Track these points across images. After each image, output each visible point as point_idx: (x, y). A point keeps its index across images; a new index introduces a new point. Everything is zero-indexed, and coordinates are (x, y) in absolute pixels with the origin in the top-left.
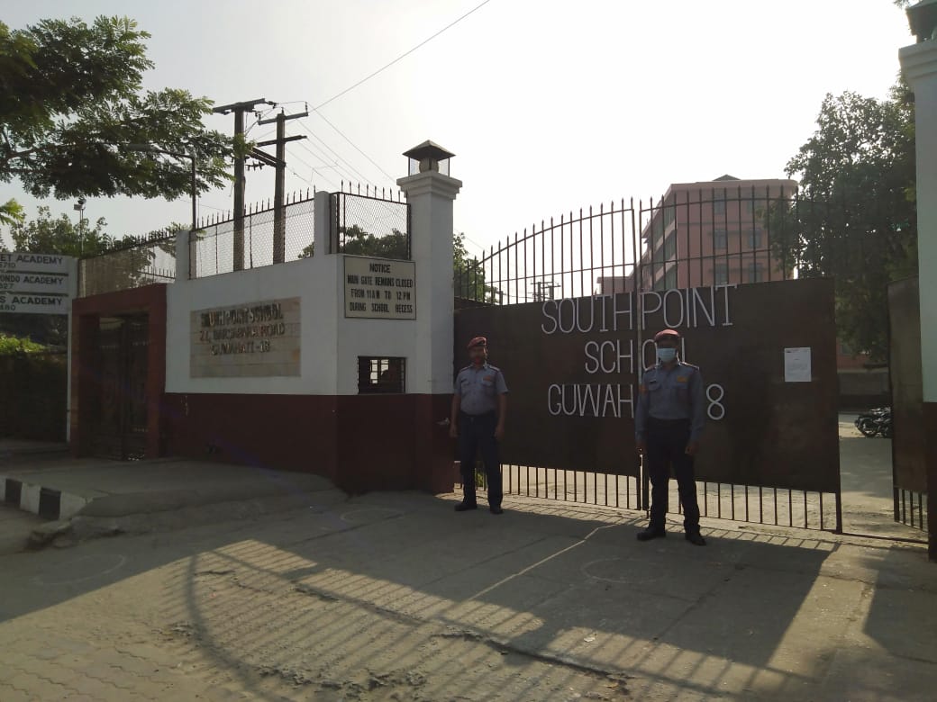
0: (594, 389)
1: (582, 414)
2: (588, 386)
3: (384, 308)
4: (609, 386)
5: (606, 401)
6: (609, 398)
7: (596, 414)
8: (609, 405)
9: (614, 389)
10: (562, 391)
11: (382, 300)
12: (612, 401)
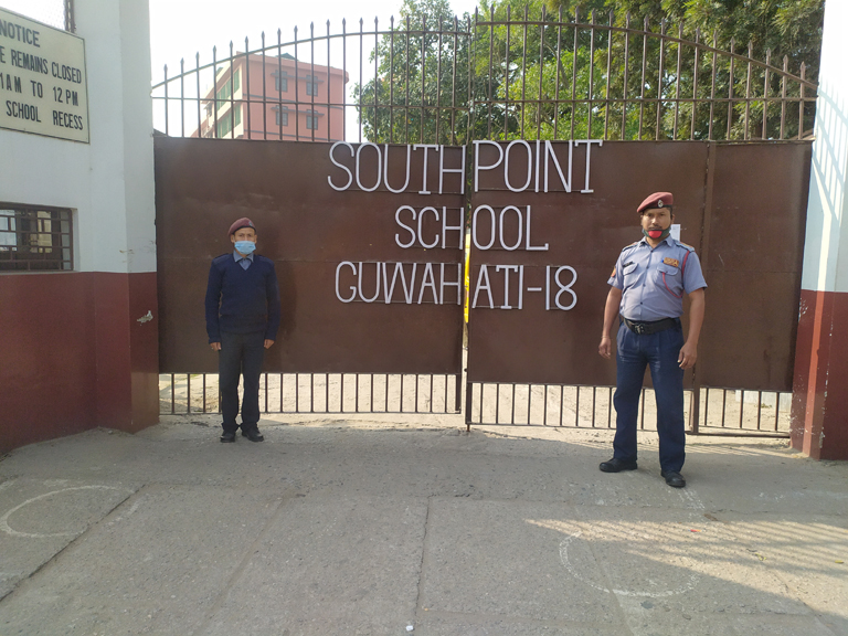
0: (408, 269)
1: (388, 300)
2: (399, 265)
3: (29, 112)
4: (429, 266)
5: (424, 284)
6: (428, 281)
7: (409, 301)
8: (428, 289)
9: (436, 268)
10: (358, 271)
11: (26, 97)
12: (432, 284)
